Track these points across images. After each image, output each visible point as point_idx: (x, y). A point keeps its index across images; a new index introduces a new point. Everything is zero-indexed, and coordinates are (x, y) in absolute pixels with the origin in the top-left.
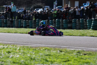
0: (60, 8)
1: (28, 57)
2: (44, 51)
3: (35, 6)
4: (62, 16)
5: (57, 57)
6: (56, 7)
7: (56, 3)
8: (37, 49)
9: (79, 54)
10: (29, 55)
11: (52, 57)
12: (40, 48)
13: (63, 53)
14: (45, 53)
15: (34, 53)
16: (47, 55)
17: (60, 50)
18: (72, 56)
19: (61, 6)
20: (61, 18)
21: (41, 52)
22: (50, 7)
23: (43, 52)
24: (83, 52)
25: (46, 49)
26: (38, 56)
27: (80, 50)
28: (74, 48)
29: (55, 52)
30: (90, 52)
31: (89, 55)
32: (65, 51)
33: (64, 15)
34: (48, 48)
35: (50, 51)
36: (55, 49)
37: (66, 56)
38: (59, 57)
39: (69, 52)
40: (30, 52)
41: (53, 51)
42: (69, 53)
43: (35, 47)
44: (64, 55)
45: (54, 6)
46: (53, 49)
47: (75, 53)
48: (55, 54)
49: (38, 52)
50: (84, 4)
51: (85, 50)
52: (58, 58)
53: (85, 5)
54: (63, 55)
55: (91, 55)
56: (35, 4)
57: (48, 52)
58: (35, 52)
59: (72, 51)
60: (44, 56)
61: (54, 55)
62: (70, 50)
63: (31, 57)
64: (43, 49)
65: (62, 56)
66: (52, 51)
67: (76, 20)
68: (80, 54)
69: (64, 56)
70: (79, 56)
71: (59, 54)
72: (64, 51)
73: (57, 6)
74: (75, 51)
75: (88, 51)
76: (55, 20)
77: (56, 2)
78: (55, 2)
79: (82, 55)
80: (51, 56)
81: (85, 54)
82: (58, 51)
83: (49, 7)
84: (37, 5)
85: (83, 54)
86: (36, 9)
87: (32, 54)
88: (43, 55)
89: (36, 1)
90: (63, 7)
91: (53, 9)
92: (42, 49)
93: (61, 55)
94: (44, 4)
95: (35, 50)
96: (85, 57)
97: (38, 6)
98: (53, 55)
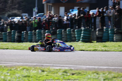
0: (41, 16)
1: (2, 79)
2: (22, 72)
3: (9, 15)
4: (44, 26)
5: (38, 78)
6: (36, 15)
7: (35, 10)
8: (13, 69)
9: (65, 74)
10: (3, 77)
11: (32, 78)
12: (17, 67)
13: (45, 73)
14: (23, 74)
15: (9, 74)
16: (25, 77)
17: (41, 70)
18: (57, 76)
19: (43, 14)
20: (43, 29)
21: (18, 73)
22: (29, 15)
23: (20, 72)
24: (70, 71)
25: (24, 69)
26: (14, 78)
27: (67, 68)
28: (59, 66)
29: (36, 72)
30: (80, 71)
31: (77, 75)
32: (49, 71)
33: (47, 25)
34: (27, 67)
35: (29, 71)
36: (35, 68)
37: (49, 77)
38: (41, 78)
39: (53, 71)
40: (4, 73)
41: (33, 70)
42: (54, 73)
43: (11, 67)
44: (47, 75)
45: (34, 13)
46: (33, 68)
47: (60, 73)
48: (35, 74)
49: (14, 72)
50: (71, 10)
51: (73, 69)
52: (40, 80)
53: (73, 11)
54: (45, 75)
55: (81, 74)
56: (9, 11)
57: (27, 73)
58: (11, 73)
59: (57, 70)
60: (22, 78)
61: (35, 76)
62: (54, 69)
63: (5, 80)
64: (21, 68)
65: (45, 77)
66: (31, 71)
67: (62, 30)
68: (67, 74)
69: (47, 77)
70: (65, 76)
71: (41, 74)
72: (47, 70)
73: (38, 13)
74: (61, 71)
75: (77, 70)
76: (35, 30)
77: (37, 9)
78: (34, 8)
79: (69, 76)
80: (30, 77)
81: (73, 74)
82: (40, 71)
83: (27, 14)
84: (12, 12)
85: (71, 74)
86: (10, 18)
87: (7, 75)
88: (21, 76)
89: (11, 8)
90: (45, 14)
91: (32, 18)
92: (19, 69)
93: (43, 76)
94: (21, 11)
95: (11, 70)
96: (73, 78)
97: (13, 14)
98: (33, 76)
